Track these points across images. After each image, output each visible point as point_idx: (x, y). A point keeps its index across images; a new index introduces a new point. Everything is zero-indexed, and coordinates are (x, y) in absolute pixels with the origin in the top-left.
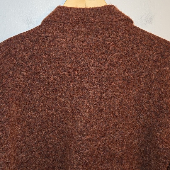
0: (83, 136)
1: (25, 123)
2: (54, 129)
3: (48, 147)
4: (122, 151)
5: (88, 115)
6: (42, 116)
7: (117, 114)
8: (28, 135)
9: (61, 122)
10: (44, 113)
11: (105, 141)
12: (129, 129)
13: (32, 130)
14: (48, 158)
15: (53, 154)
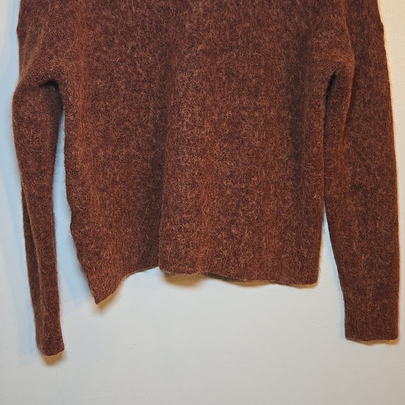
0: (193, 45)
1: (99, 28)
2: (147, 41)
3: (138, 74)
4: (257, 76)
5: (201, 10)
6: (126, 19)
7: (250, 13)
8: (105, 49)
9: (159, 29)
10: (129, 14)
11: (229, 57)
12: (270, 41)
13: (111, 41)
14: (138, 91)
15: (146, 86)
